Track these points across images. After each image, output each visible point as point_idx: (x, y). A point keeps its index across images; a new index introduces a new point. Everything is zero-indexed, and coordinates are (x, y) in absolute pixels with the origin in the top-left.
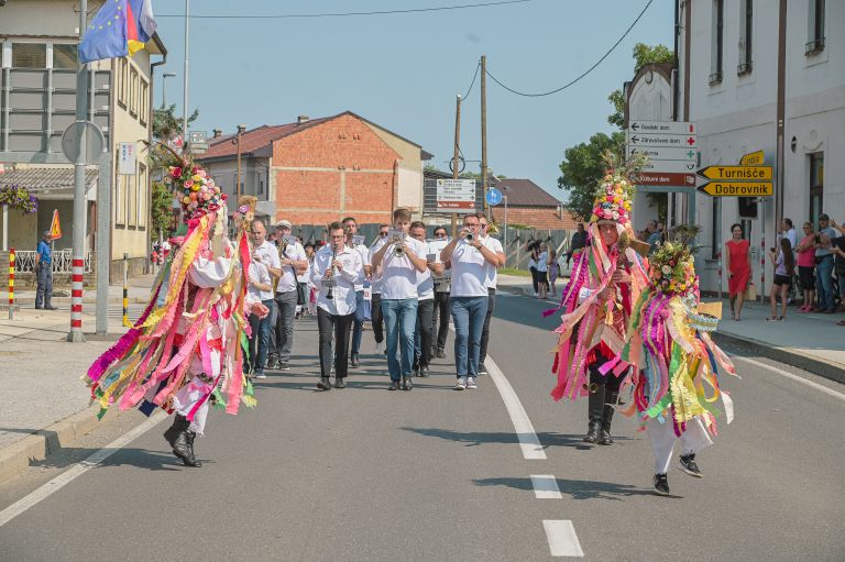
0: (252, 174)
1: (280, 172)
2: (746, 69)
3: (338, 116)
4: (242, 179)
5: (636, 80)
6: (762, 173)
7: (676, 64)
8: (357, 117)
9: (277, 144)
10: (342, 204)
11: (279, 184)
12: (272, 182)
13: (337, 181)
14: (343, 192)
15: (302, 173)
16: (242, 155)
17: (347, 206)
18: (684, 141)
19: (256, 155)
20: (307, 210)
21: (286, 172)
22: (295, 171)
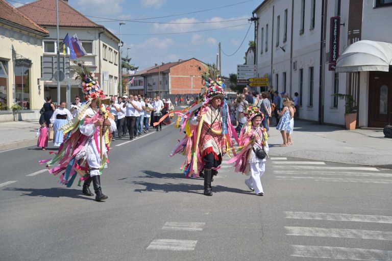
0: (164, 78)
1: (172, 77)
2: (266, 51)
3: (191, 59)
4: (161, 80)
5: (247, 52)
6: (265, 80)
7: (255, 48)
8: (196, 60)
9: (171, 68)
10: (192, 87)
11: (172, 81)
12: (170, 81)
13: (190, 80)
14: (192, 83)
15: (179, 78)
16: (161, 72)
17: (194, 88)
18: (253, 70)
19: (165, 72)
20: (181, 89)
21: (174, 77)
22: (177, 77)
